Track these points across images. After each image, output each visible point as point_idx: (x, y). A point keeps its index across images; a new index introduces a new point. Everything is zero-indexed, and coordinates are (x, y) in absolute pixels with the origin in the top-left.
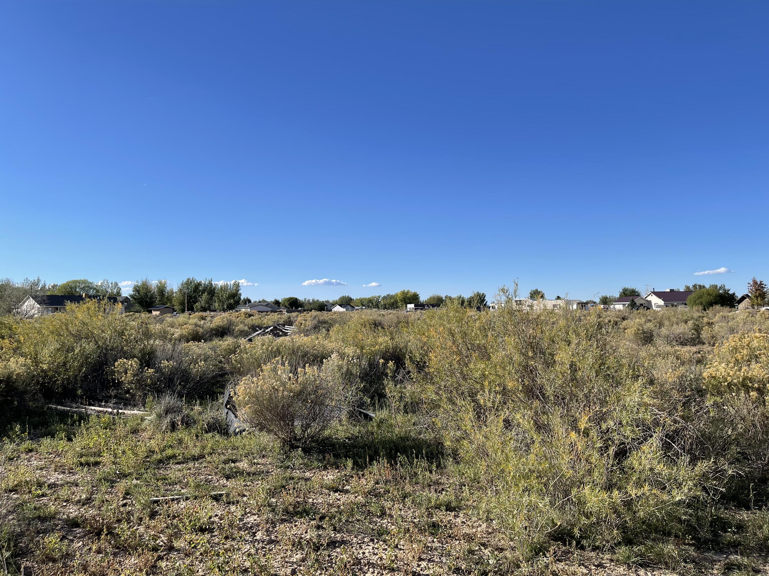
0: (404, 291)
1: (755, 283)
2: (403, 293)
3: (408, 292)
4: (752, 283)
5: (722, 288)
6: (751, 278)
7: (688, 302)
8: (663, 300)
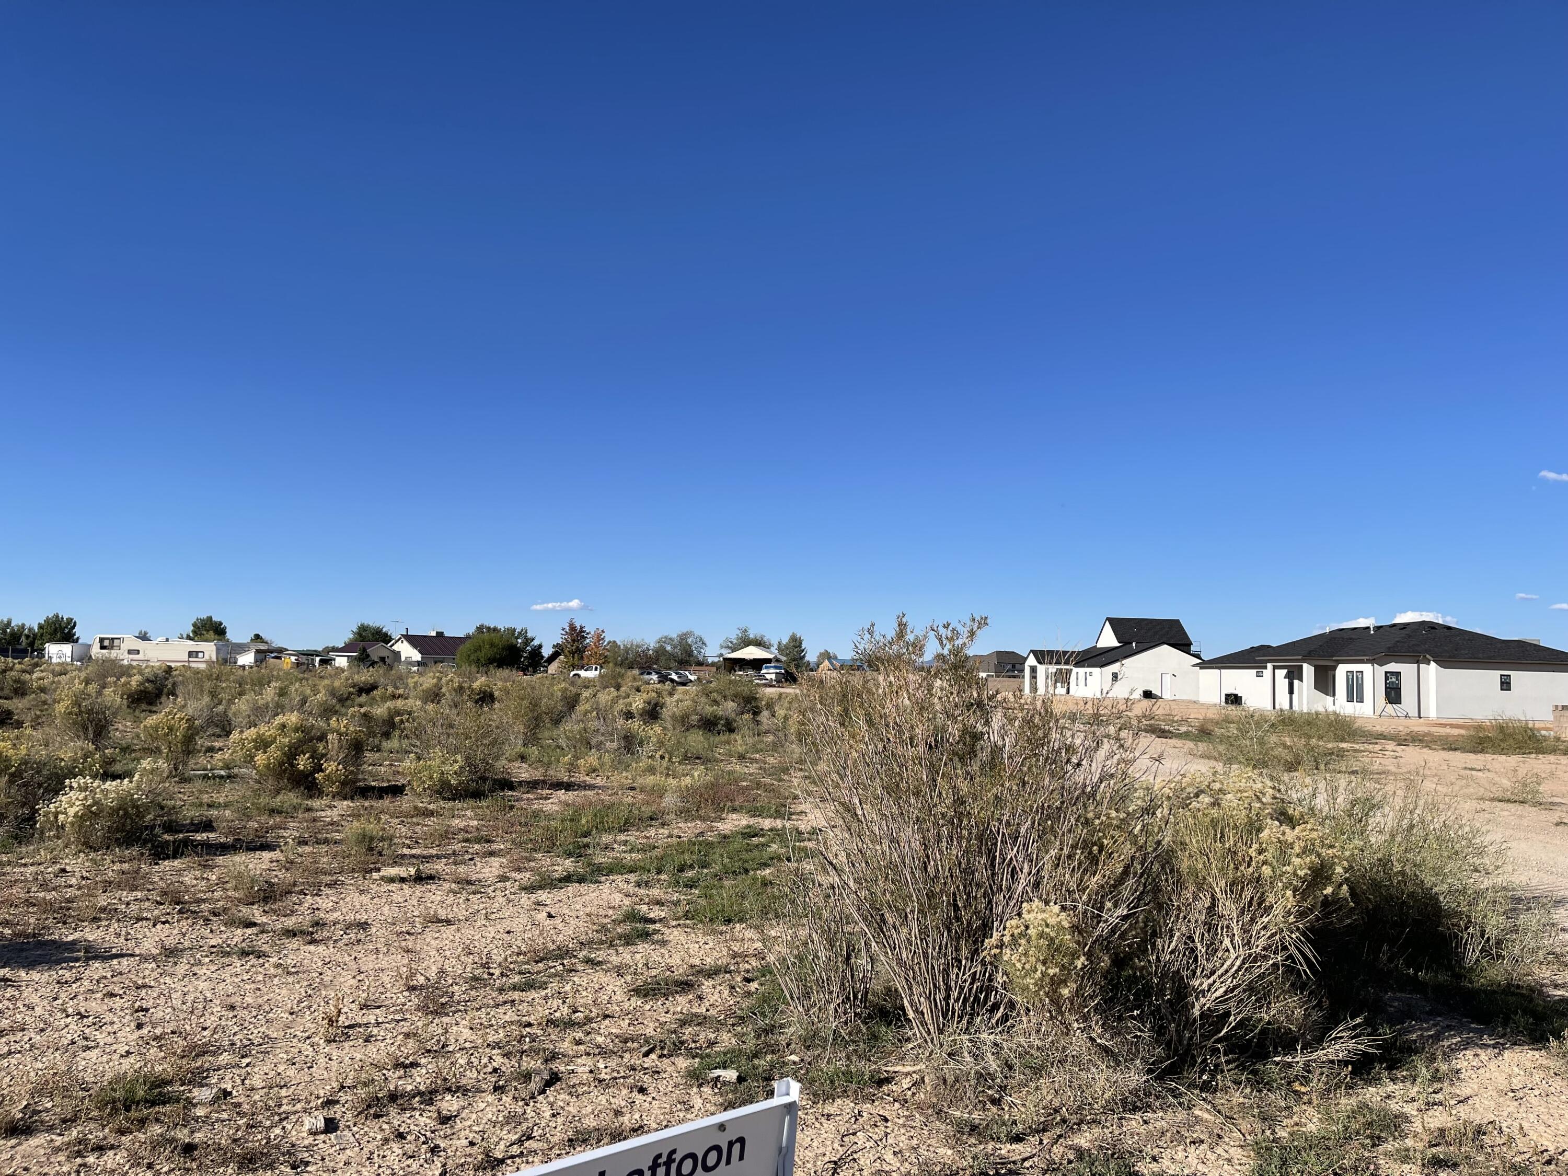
1: (572, 627)
4: (567, 629)
5: (523, 633)
6: (568, 620)
7: (458, 657)
8: (420, 651)
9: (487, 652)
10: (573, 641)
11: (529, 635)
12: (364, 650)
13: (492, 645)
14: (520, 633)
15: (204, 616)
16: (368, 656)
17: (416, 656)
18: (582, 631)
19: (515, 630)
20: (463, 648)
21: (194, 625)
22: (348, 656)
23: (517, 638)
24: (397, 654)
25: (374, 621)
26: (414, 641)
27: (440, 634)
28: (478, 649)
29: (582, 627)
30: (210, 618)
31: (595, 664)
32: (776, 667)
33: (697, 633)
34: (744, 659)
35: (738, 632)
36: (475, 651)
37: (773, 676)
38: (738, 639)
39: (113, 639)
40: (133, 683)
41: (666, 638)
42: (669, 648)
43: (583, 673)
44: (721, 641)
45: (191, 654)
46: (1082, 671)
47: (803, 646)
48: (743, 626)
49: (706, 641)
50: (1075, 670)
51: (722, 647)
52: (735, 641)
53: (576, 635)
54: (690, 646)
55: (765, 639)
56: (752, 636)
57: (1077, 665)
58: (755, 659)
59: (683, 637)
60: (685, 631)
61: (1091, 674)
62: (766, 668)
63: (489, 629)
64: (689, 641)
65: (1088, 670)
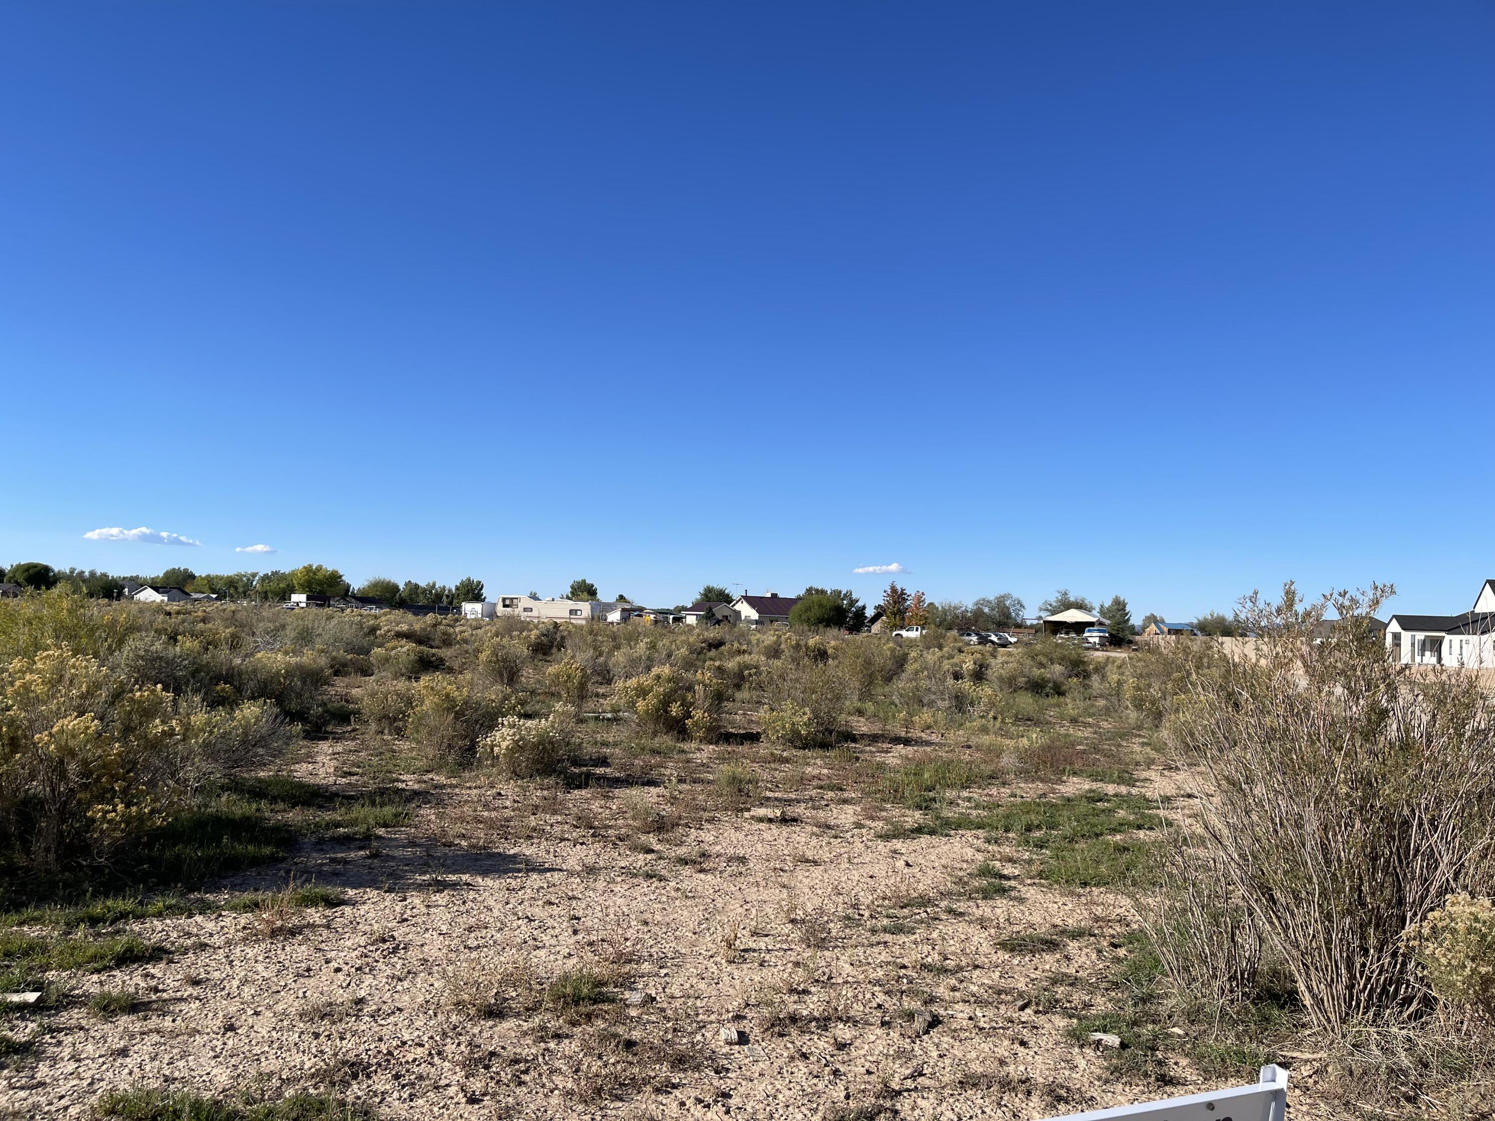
0: (311, 566)
1: (894, 590)
2: (308, 570)
3: (319, 568)
4: (889, 591)
5: (848, 595)
6: (890, 583)
7: (790, 617)
8: (757, 611)
9: (816, 612)
10: (895, 602)
11: (854, 597)
12: (710, 609)
13: (821, 606)
14: (845, 595)
15: (579, 579)
16: (713, 615)
17: (754, 615)
18: (903, 593)
19: (840, 592)
20: (796, 608)
21: (572, 587)
22: (697, 615)
23: (843, 599)
24: (738, 613)
25: (718, 584)
26: (752, 601)
27: (774, 596)
28: (808, 609)
29: (902, 590)
30: (584, 581)
31: (916, 624)
32: (1100, 631)
33: (1015, 595)
34: (1065, 623)
35: (1058, 595)
36: (806, 611)
37: (1097, 640)
38: (1058, 601)
39: (512, 599)
40: (532, 637)
41: (984, 600)
42: (986, 610)
43: (904, 633)
44: (1040, 603)
45: (571, 612)
46: (1456, 639)
47: (1127, 609)
48: (1063, 589)
49: (1024, 603)
50: (1448, 637)
51: (1041, 610)
52: (1054, 604)
53: (897, 597)
54: (1008, 608)
55: (1086, 602)
56: (1072, 599)
57: (1450, 631)
58: (1077, 623)
59: (1001, 600)
60: (1002, 594)
61: (1467, 642)
62: (1089, 631)
63: (817, 591)
64: (1007, 603)
65: (1464, 637)
